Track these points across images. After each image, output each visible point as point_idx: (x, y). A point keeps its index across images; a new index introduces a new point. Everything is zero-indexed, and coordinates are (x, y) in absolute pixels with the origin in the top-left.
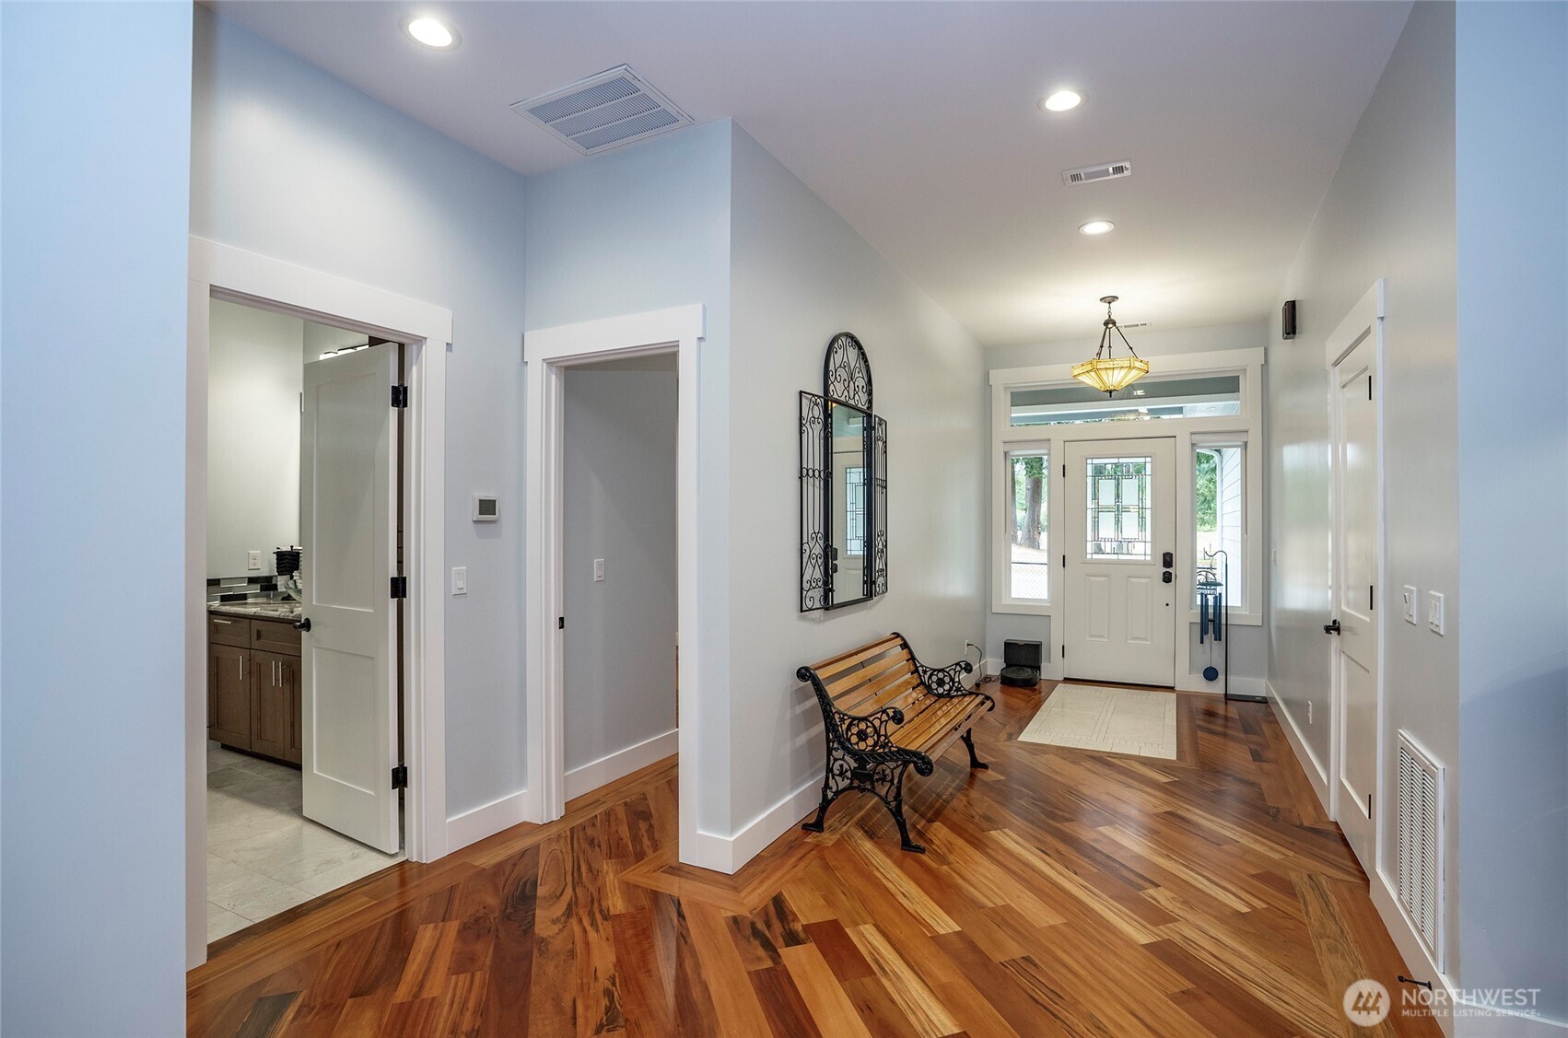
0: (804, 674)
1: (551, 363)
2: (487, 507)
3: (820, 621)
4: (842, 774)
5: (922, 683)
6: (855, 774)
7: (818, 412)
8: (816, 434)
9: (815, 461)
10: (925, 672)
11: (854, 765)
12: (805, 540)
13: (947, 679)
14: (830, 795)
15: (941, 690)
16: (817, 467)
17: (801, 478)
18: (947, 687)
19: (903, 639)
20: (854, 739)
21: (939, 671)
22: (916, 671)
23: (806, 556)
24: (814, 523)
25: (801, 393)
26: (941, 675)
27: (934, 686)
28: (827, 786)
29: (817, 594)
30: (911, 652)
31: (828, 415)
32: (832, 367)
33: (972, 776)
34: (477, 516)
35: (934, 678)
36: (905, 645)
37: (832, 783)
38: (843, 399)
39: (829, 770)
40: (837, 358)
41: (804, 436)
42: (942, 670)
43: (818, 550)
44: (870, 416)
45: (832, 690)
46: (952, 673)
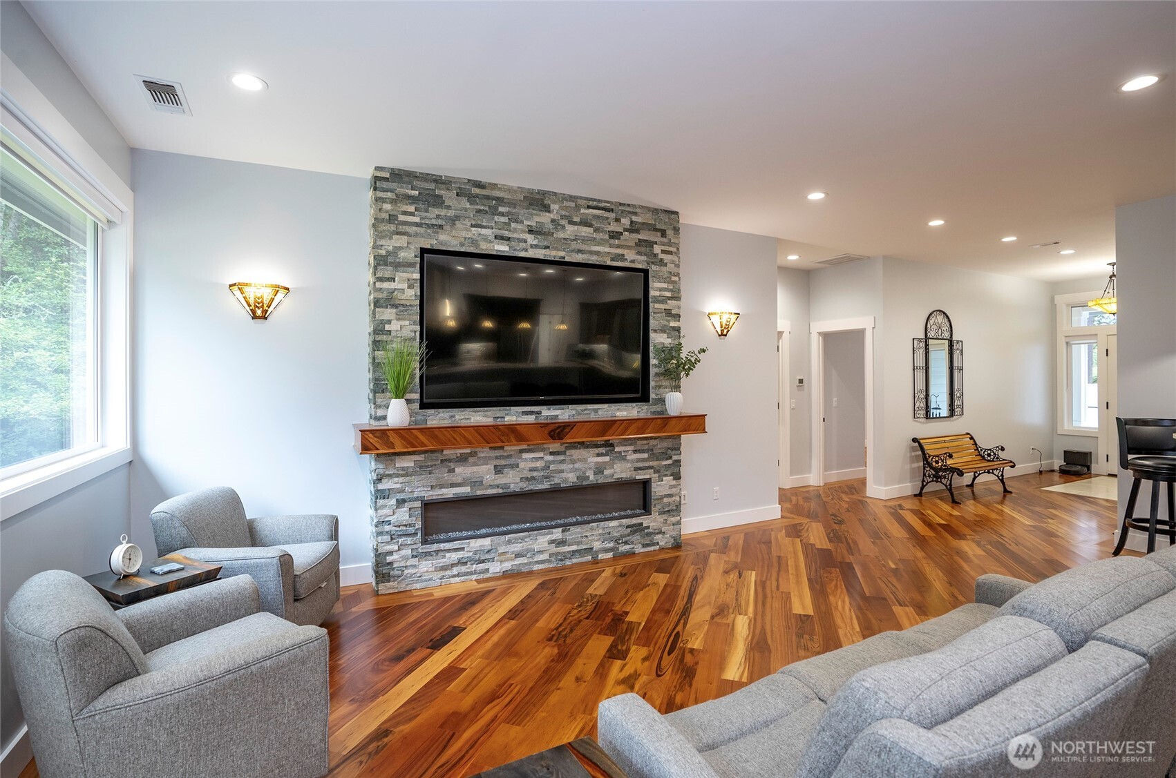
0: (915, 440)
1: (820, 333)
2: (801, 381)
3: (923, 423)
4: (929, 476)
5: (980, 455)
6: (934, 476)
7: (922, 345)
8: (921, 353)
9: (920, 362)
10: (981, 450)
11: (934, 473)
12: (916, 392)
13: (992, 454)
14: (925, 484)
15: (989, 458)
16: (921, 365)
17: (914, 370)
18: (992, 457)
19: (971, 435)
20: (934, 464)
21: (988, 450)
22: (977, 449)
23: (916, 398)
24: (921, 385)
25: (913, 339)
26: (989, 452)
27: (986, 456)
28: (923, 481)
29: (923, 412)
30: (974, 441)
31: (927, 345)
32: (929, 326)
33: (1005, 496)
34: (798, 384)
35: (986, 453)
36: (972, 438)
37: (925, 479)
38: (935, 337)
39: (924, 475)
40: (931, 322)
41: (915, 355)
42: (990, 450)
43: (922, 396)
44: (951, 341)
45: (926, 447)
46: (995, 451)
